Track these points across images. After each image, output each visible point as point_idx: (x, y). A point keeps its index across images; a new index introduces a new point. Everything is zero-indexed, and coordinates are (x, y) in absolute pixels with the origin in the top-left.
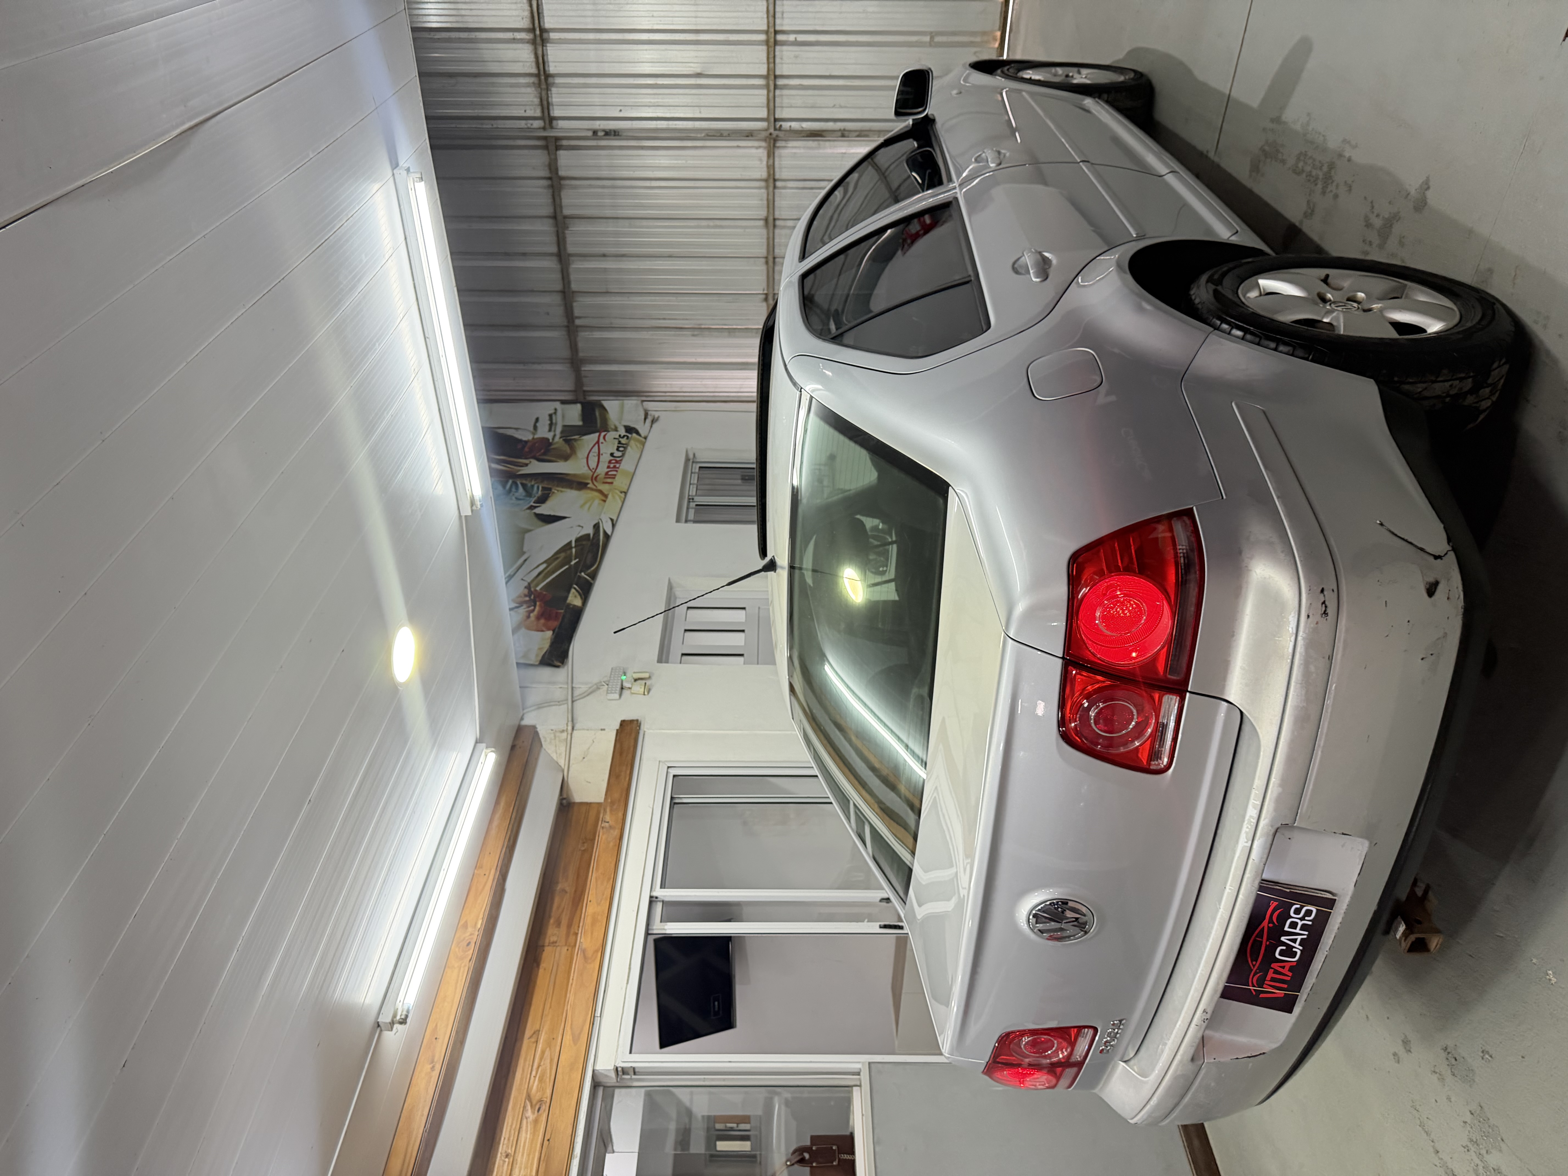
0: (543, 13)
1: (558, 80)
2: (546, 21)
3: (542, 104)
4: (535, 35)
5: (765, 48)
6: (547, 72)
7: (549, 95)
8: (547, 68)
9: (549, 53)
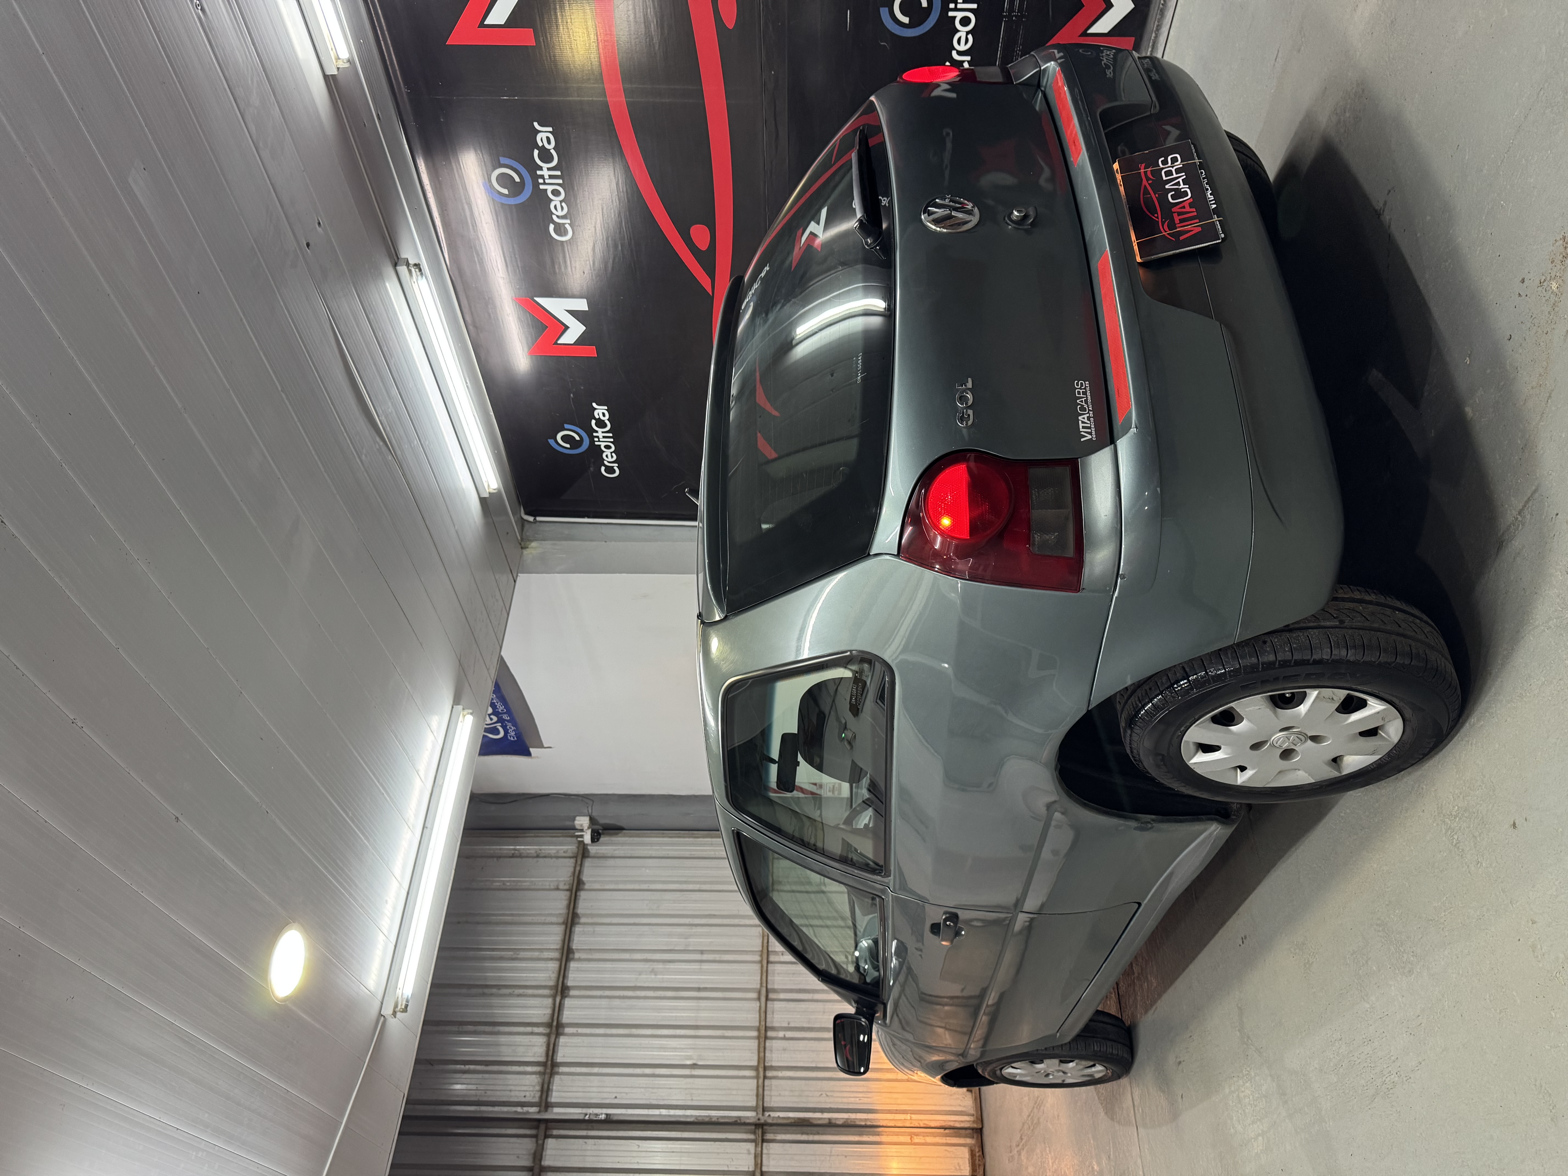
0: (563, 1011)
1: (562, 1069)
2: (564, 1016)
3: (542, 1091)
4: (551, 1030)
5: (756, 1041)
6: (555, 1061)
7: (551, 1082)
8: (555, 1057)
9: (560, 1044)
